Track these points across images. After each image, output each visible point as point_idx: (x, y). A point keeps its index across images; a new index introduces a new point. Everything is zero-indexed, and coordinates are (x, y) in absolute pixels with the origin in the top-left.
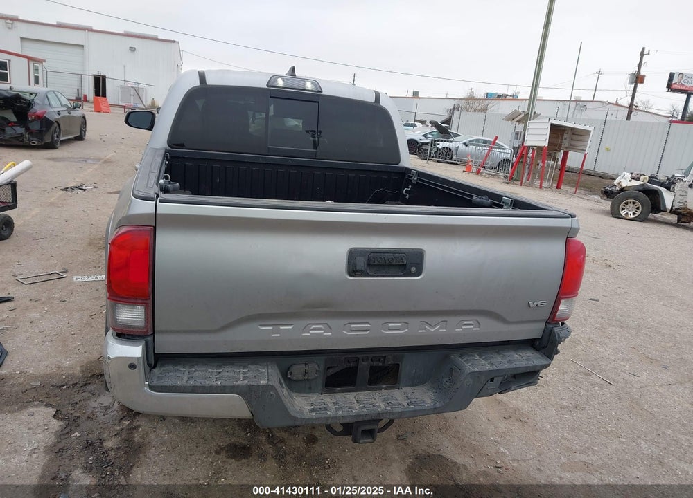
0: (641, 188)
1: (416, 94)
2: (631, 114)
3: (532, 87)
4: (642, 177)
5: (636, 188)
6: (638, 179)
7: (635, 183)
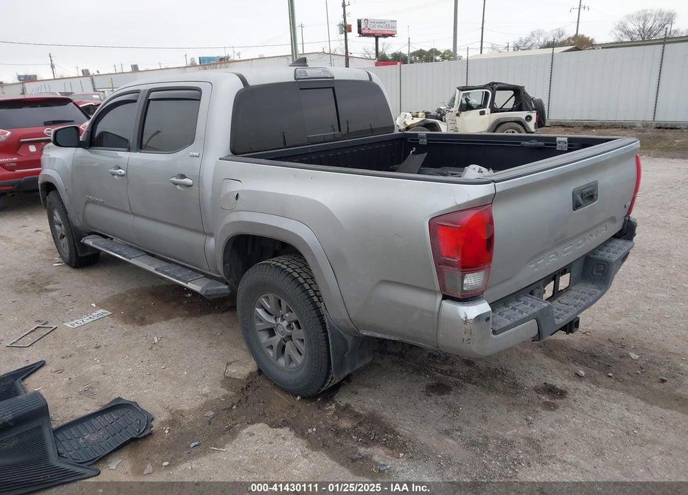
0: (422, 124)
1: (135, 68)
2: (348, 60)
3: (292, 44)
4: (420, 114)
5: (418, 125)
6: (417, 116)
7: (417, 120)
